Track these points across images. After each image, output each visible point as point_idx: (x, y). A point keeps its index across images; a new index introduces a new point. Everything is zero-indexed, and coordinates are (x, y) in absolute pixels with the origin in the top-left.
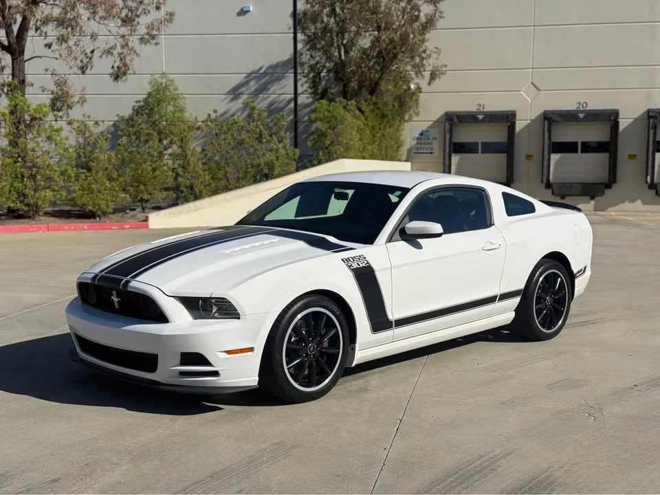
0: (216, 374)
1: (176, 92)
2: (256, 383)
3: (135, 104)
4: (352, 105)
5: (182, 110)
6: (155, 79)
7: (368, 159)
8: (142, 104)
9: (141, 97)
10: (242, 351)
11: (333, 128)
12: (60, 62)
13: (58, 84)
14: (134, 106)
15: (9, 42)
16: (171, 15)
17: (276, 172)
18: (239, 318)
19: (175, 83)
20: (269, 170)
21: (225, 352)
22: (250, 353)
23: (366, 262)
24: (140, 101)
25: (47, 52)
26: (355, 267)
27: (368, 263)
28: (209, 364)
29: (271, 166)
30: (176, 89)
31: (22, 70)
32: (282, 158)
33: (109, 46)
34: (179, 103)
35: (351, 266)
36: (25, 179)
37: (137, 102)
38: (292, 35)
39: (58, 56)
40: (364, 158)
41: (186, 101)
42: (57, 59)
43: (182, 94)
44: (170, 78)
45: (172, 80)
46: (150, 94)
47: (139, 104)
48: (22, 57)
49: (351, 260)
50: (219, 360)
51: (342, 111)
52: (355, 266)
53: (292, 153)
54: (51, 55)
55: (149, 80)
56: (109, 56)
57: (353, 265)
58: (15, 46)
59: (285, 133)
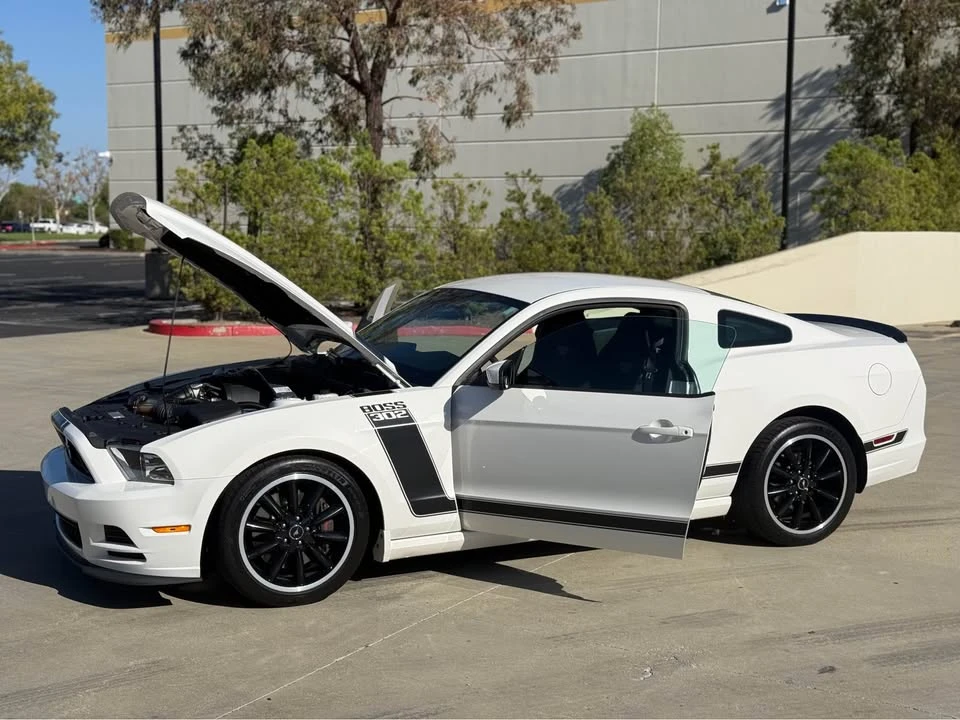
0: (140, 557)
1: (670, 132)
2: (197, 575)
3: (610, 151)
4: (895, 145)
5: (678, 158)
6: (639, 114)
7: (934, 230)
8: (621, 150)
9: (620, 141)
10: (173, 528)
11: (856, 184)
12: (426, 103)
13: (424, 133)
14: (610, 154)
15: (361, 78)
16: (577, 28)
17: (742, 252)
18: (173, 483)
19: (669, 119)
20: (731, 250)
21: (153, 528)
22: (186, 533)
23: (404, 412)
24: (618, 147)
25: (412, 91)
26: (382, 419)
27: (407, 414)
28: (129, 542)
29: (734, 245)
30: (671, 128)
31: (379, 117)
32: (753, 232)
33: (487, 79)
34: (672, 148)
35: (374, 417)
36: (366, 264)
37: (613, 148)
38: (786, 42)
39: (424, 95)
40: (925, 228)
41: (684, 145)
42: (421, 99)
43: (677, 135)
44: (662, 112)
45: (664, 115)
46: (632, 136)
47: (616, 151)
48: (378, 99)
49: (378, 408)
50: (143, 538)
51: (874, 155)
52: (382, 417)
53: (773, 223)
54: (417, 95)
55: (631, 115)
56: (488, 93)
57: (380, 415)
58: (369, 85)
59: (766, 192)
